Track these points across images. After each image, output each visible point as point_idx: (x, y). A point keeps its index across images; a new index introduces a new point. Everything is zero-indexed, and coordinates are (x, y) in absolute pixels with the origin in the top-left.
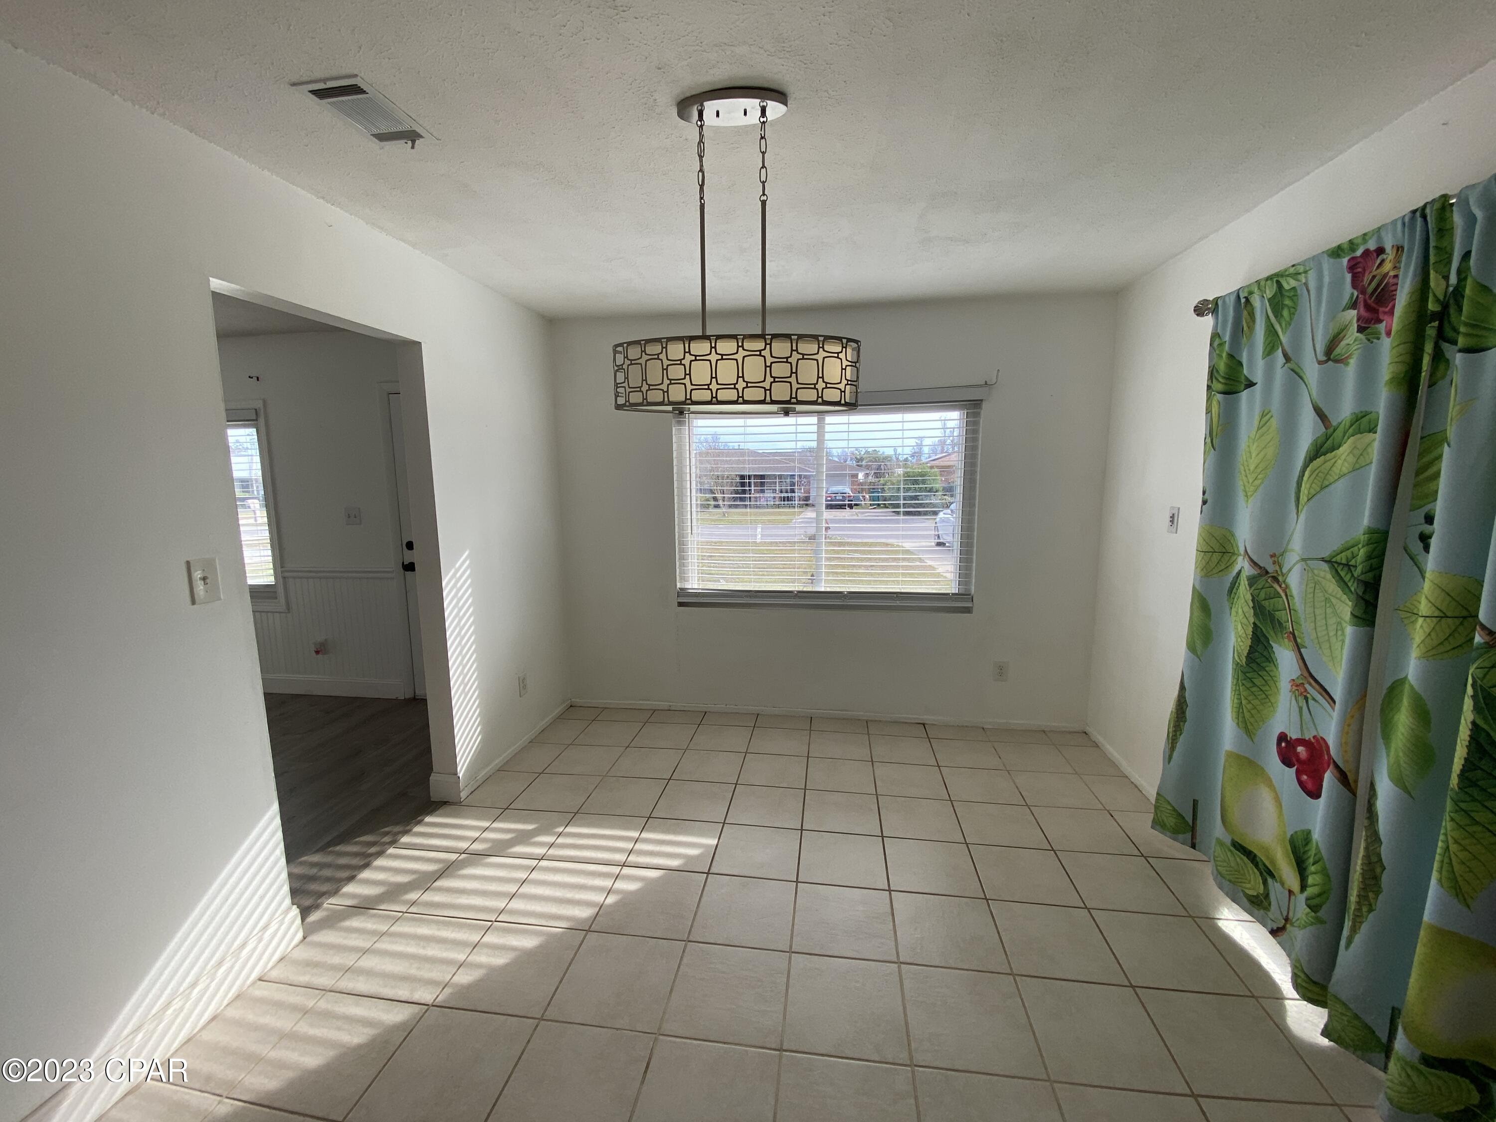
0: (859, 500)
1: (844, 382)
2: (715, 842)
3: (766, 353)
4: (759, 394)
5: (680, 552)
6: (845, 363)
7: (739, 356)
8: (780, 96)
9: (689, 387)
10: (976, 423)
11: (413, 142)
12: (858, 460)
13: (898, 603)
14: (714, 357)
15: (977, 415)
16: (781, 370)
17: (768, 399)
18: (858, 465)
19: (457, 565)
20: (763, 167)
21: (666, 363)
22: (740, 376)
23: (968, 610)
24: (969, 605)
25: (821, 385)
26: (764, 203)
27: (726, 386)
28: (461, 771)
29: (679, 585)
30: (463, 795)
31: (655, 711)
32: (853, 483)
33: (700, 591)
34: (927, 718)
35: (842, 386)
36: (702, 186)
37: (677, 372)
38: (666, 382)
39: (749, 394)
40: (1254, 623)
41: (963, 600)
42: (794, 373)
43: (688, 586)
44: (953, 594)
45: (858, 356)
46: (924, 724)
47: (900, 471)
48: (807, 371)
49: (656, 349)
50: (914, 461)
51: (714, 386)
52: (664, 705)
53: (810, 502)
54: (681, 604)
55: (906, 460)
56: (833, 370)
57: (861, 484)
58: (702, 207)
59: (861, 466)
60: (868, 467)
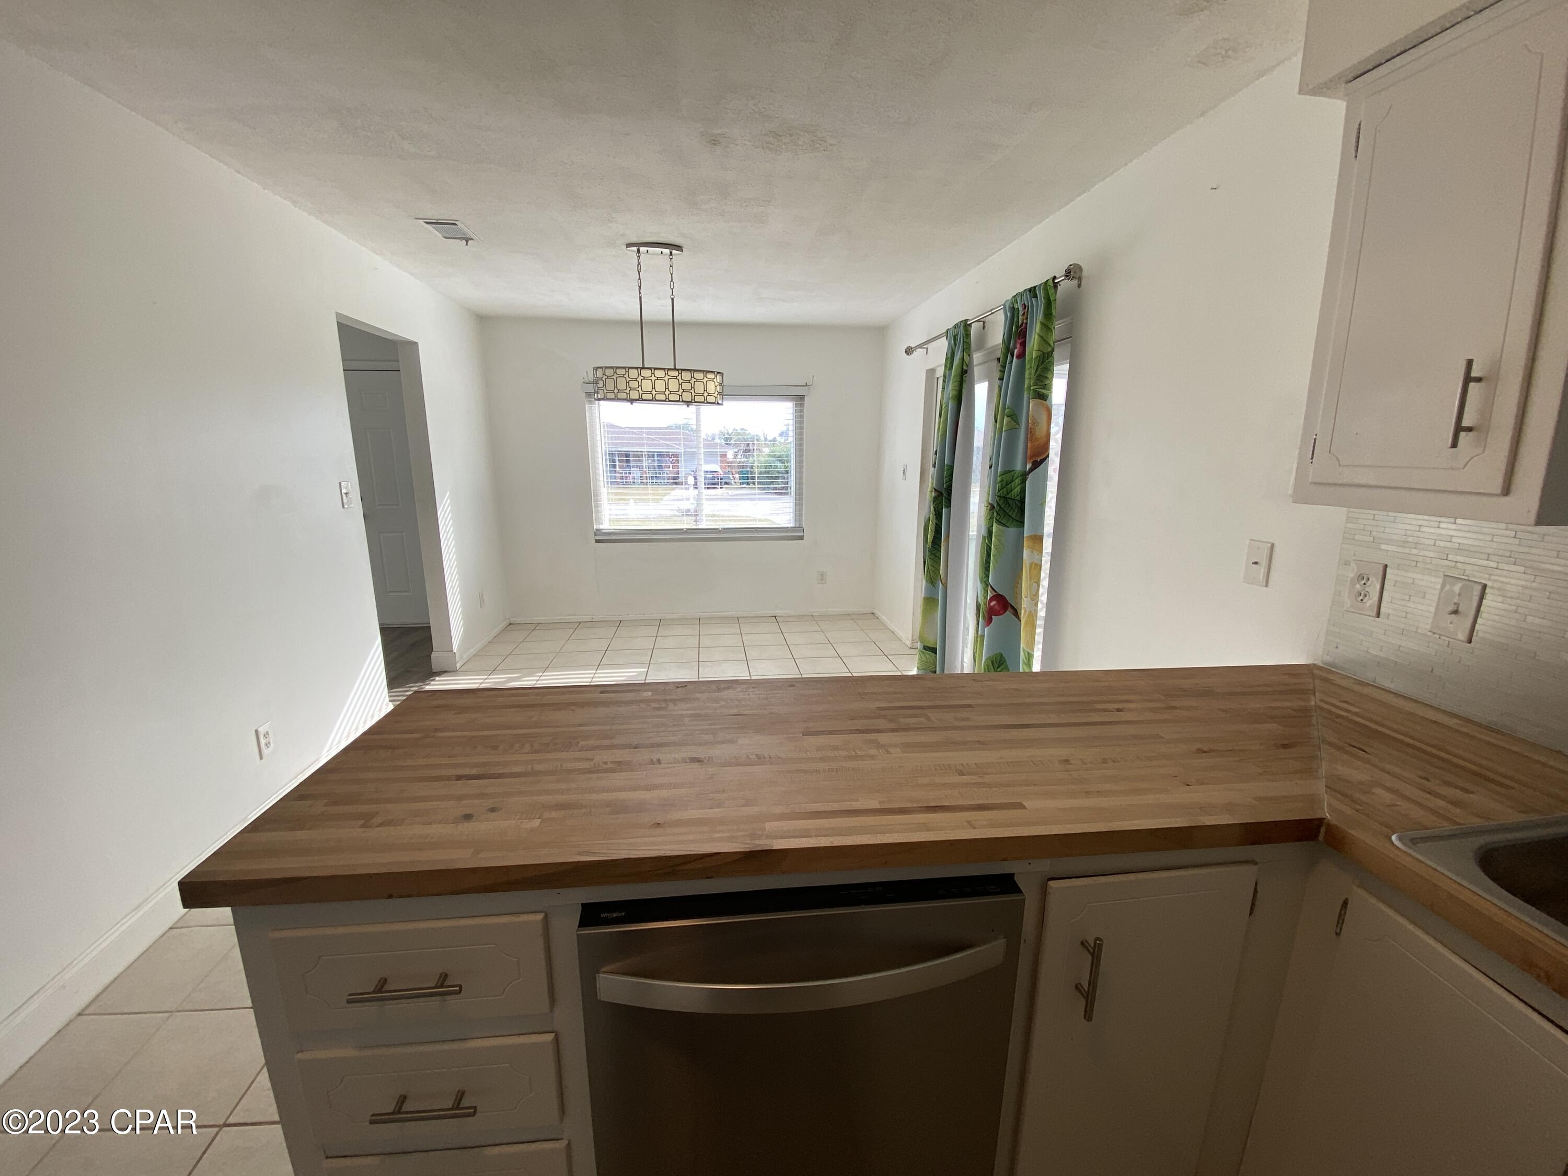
0: (729, 478)
1: (717, 393)
2: (647, 669)
3: (679, 378)
4: (676, 397)
5: (594, 501)
6: (717, 384)
7: (666, 379)
8: (679, 248)
9: (641, 392)
10: (802, 411)
11: (467, 242)
12: (726, 439)
13: (756, 535)
14: (653, 378)
15: (802, 405)
16: (686, 386)
17: (681, 400)
18: (726, 444)
19: (444, 502)
20: (672, 281)
21: (628, 379)
22: (667, 388)
23: (801, 538)
24: (801, 534)
25: (706, 394)
26: (673, 299)
27: (660, 393)
28: (455, 649)
29: (595, 527)
30: (458, 666)
31: (580, 623)
32: (722, 462)
33: (612, 531)
34: (778, 612)
35: (715, 395)
36: (640, 287)
37: (634, 384)
38: (628, 389)
39: (672, 397)
40: (936, 523)
41: (798, 531)
42: (693, 388)
43: (601, 527)
44: (791, 528)
45: (723, 380)
46: (775, 617)
47: (766, 450)
48: (699, 388)
49: (623, 372)
50: (782, 440)
51: (654, 393)
52: (588, 618)
53: (680, 480)
54: (598, 541)
55: (775, 440)
56: (711, 387)
57: (731, 462)
58: (640, 298)
59: (730, 444)
60: (735, 446)
